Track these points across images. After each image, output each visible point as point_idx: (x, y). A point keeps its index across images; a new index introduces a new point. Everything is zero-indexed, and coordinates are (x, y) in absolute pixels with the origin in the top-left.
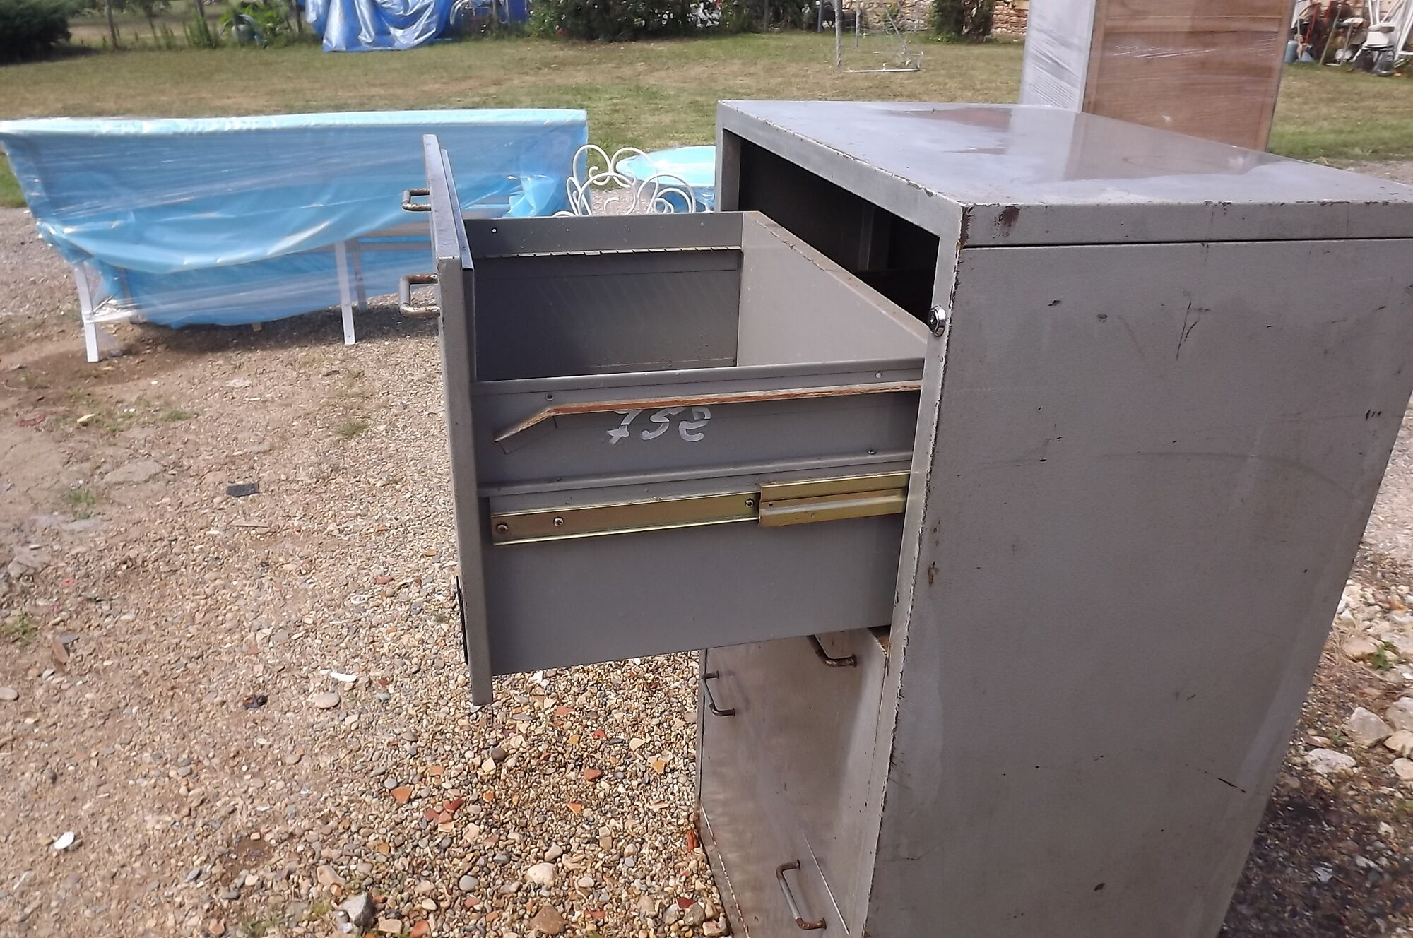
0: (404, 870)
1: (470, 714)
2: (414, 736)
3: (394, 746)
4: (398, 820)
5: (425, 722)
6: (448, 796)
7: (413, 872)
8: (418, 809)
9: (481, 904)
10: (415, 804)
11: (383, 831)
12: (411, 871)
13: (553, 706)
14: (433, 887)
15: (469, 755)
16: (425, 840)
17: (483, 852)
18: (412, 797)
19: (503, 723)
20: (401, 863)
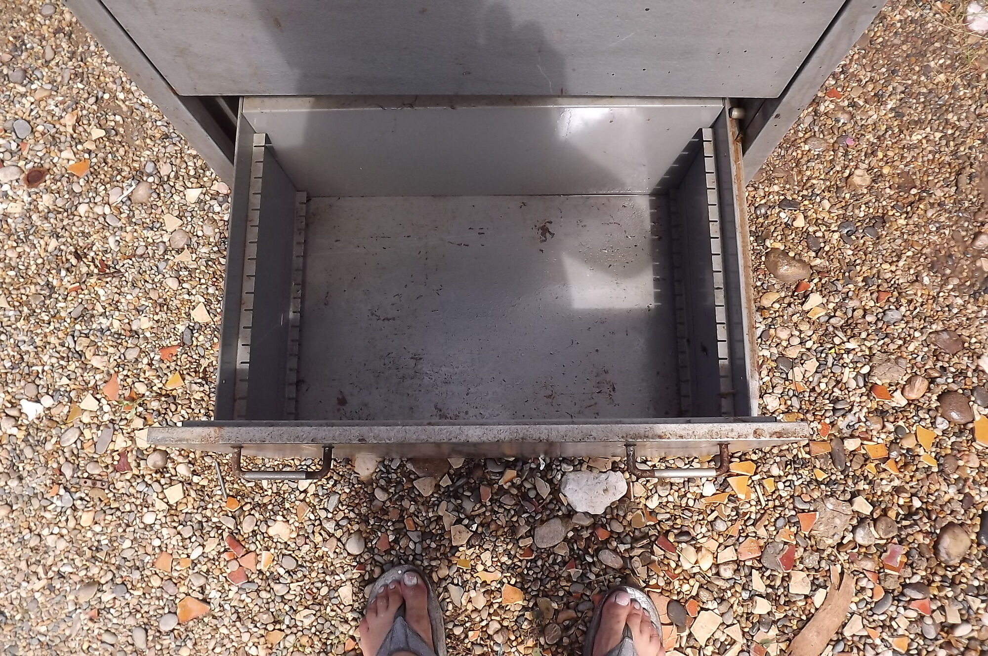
0: (315, 615)
1: (74, 509)
2: (89, 584)
3: (99, 613)
4: (234, 617)
5: (67, 569)
6: (214, 553)
7: (319, 604)
8: (223, 591)
9: (389, 533)
10: (214, 594)
11: (246, 637)
12: (317, 608)
13: (99, 400)
14: (348, 583)
15: (149, 519)
16: (277, 587)
17: (317, 522)
18: (201, 597)
19: (107, 467)
20: (305, 618)
